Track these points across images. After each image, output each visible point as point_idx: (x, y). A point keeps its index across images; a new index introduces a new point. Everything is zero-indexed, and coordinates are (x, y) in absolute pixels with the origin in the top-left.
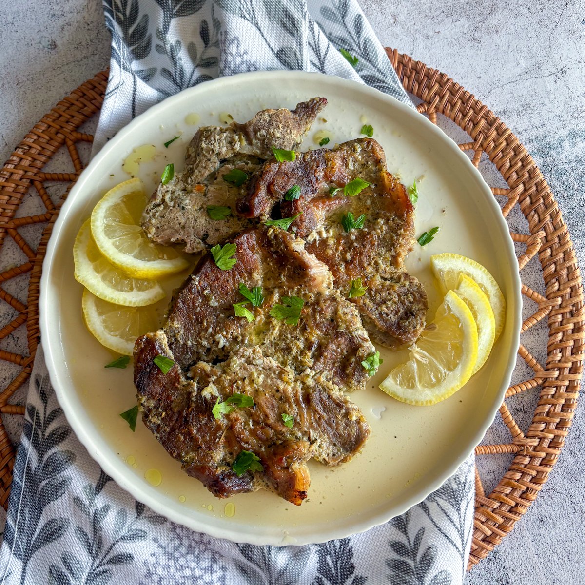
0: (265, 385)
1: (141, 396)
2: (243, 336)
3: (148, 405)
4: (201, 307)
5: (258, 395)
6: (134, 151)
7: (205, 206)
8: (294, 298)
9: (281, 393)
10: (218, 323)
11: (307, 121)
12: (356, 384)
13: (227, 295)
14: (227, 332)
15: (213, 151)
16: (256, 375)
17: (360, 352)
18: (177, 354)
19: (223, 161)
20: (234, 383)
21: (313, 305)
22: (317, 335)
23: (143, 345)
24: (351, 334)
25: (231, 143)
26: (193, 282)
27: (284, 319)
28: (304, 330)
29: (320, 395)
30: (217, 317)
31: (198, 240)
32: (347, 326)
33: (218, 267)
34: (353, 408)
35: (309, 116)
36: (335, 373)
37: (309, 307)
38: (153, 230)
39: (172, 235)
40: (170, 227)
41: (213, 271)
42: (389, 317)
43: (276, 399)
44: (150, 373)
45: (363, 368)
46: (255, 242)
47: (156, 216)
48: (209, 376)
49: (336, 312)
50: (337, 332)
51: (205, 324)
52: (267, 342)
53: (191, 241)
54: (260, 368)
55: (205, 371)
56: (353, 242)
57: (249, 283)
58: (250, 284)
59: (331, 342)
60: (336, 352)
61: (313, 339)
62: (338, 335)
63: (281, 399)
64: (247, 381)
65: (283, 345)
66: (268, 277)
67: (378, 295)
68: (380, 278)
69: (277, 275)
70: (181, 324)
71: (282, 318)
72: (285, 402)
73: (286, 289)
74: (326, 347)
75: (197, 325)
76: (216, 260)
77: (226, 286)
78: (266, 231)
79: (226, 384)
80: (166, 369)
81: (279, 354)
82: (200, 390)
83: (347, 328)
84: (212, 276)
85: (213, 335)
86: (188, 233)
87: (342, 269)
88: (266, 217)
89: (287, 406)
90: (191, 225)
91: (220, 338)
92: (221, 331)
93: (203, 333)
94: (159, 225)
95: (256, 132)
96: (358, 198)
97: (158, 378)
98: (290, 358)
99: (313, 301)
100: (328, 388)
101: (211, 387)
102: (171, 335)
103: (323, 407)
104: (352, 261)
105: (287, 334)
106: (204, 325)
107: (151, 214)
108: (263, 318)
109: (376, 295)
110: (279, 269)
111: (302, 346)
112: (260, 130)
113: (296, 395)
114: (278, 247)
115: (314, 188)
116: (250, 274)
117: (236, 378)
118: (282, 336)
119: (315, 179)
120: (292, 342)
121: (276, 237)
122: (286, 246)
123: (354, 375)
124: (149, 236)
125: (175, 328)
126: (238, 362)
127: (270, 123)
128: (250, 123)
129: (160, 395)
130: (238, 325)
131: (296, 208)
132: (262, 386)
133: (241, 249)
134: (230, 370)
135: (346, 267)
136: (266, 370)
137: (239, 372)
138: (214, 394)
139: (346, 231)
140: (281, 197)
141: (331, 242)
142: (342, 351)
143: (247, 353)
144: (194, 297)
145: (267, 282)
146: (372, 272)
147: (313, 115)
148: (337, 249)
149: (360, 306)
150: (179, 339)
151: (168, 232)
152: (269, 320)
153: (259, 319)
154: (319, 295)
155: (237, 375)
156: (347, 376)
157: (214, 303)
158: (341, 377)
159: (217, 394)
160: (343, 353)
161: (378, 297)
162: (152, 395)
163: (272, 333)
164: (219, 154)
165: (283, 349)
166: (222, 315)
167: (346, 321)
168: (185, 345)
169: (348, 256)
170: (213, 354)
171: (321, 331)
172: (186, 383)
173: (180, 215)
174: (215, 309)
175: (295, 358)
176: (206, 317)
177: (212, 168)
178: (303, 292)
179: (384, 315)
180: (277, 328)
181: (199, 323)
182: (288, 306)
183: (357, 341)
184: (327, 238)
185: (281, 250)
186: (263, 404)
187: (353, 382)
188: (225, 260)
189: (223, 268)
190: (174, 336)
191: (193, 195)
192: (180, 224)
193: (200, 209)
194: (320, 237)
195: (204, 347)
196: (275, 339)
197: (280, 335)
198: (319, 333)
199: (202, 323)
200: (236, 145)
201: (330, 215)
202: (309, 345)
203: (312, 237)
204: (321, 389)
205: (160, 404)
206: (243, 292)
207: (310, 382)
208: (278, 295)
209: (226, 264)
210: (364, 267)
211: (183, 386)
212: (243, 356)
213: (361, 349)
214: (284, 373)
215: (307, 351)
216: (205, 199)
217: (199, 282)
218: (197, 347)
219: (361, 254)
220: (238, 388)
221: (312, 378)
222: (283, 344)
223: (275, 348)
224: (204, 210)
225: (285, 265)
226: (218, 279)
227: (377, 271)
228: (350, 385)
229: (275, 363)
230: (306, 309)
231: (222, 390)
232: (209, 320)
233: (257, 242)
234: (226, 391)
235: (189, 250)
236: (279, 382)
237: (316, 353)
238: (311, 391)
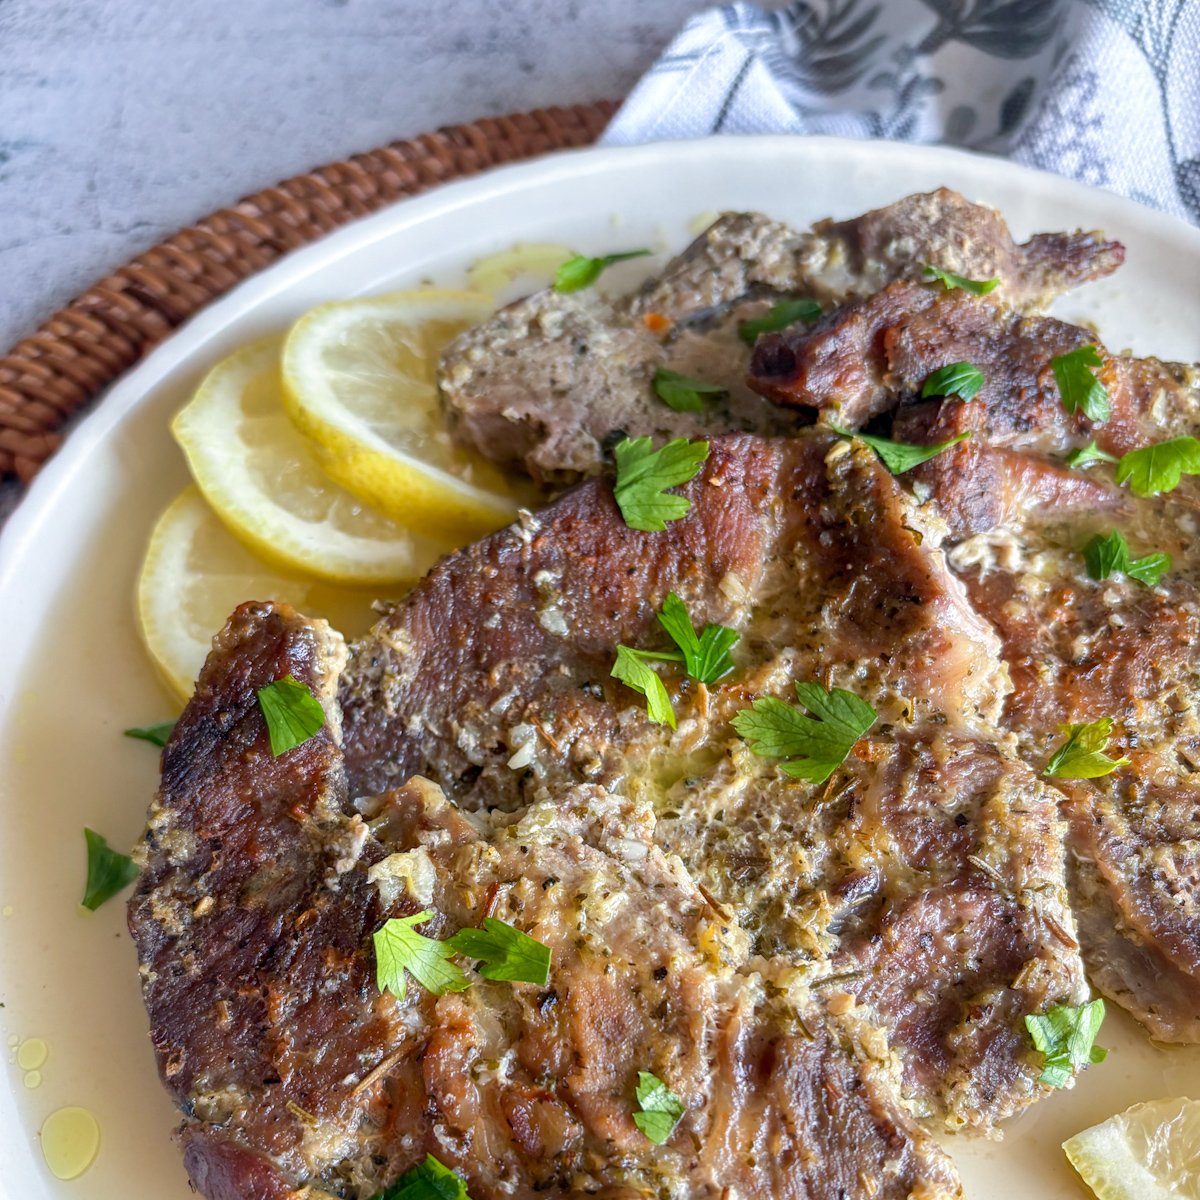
0: (619, 932)
1: (162, 803)
2: (610, 767)
3: (167, 845)
4: (508, 615)
5: (577, 957)
6: (516, 248)
7: (652, 369)
8: (845, 696)
9: (670, 988)
10: (541, 690)
11: (1050, 277)
12: (975, 1103)
13: (611, 615)
14: (559, 731)
15: (737, 251)
16: (598, 883)
17: (1033, 976)
18: (359, 746)
19: (758, 288)
20: (508, 881)
21: (907, 740)
22: (885, 853)
23: (250, 631)
24: (1020, 894)
25: (799, 253)
26: (516, 529)
27: (780, 759)
28: (840, 817)
29: (824, 1059)
30: (549, 669)
31: (587, 438)
32: (1013, 857)
33: (617, 510)
34: (939, 1174)
35: (1059, 267)
36: (902, 1026)
37: (890, 740)
38: (465, 374)
39: (517, 399)
40: (519, 381)
41: (596, 522)
42: (1179, 898)
43: (639, 1005)
44: (226, 736)
45: (1026, 1043)
46: (774, 476)
47: (494, 345)
48: (426, 825)
49: (984, 794)
50: (969, 867)
51: (497, 676)
52: (687, 815)
53: (565, 432)
54: (626, 873)
55: (420, 806)
56: (1107, 612)
57: (701, 604)
58: (703, 612)
59: (932, 898)
60: (937, 943)
61: (864, 860)
62: (969, 878)
63: (659, 1012)
64: (555, 893)
65: (741, 842)
66: (776, 607)
67: (1155, 804)
68: (1175, 754)
69: (811, 607)
70: (417, 648)
71: (773, 752)
72: (671, 1031)
73: (826, 658)
74: (904, 908)
75: (470, 671)
76: (621, 483)
77: (619, 587)
78: (829, 448)
79: (477, 875)
80: (285, 738)
81: (714, 871)
82: (373, 855)
83: (1011, 867)
84: (586, 534)
85: (505, 724)
86: (569, 410)
87: (1049, 673)
88: (839, 419)
89: (676, 1050)
90: (586, 399)
91: (525, 739)
92: (539, 718)
93: (475, 704)
94: (489, 369)
95: (885, 239)
96: (1159, 506)
97: (244, 761)
98: (750, 899)
99: (910, 728)
100: (865, 1049)
101: (415, 859)
102: (371, 672)
103: (821, 1118)
104: (1089, 664)
105: (771, 813)
106: (489, 678)
107: (480, 338)
108: (706, 727)
109: (1146, 803)
110: (825, 587)
111: (811, 871)
112: (899, 236)
113: (724, 1022)
114: (848, 507)
115: (1024, 417)
116: (716, 575)
117: (522, 868)
118: (749, 815)
119: (1033, 392)
120: (781, 843)
121: (854, 474)
122: (880, 507)
123: (976, 1061)
124: (446, 385)
125: (393, 653)
126: (554, 823)
127: (939, 228)
128: (876, 215)
129: (225, 825)
130: (608, 722)
131: (952, 424)
132: (606, 931)
133: (719, 474)
134: (513, 835)
135: (1062, 676)
136: (645, 885)
137: (540, 853)
138: (414, 891)
139: (1094, 574)
140: (911, 381)
141: (1034, 588)
142: (961, 948)
143: (598, 807)
144: (499, 578)
145: (766, 624)
146: (1152, 729)
147: (1069, 267)
148: (1045, 616)
149: (1082, 817)
150: (389, 695)
151: (508, 389)
152: (724, 746)
153: (687, 728)
154: (940, 720)
155: (531, 858)
156: (950, 1055)
157: (554, 620)
158: (924, 1054)
159: (425, 896)
160: (962, 960)
161: (1155, 814)
162: (198, 816)
163: (717, 792)
164: (751, 263)
165: (737, 856)
166: (565, 670)
167: (1013, 839)
168: (400, 723)
169: (1082, 646)
170: (481, 793)
171: (907, 844)
172: (333, 817)
173: (566, 365)
174: (551, 641)
175: (771, 908)
176: (509, 655)
177: (716, 299)
178: (883, 690)
179: (1159, 885)
180: (741, 784)
181: (477, 666)
182: (814, 716)
183: (1034, 931)
184: (1021, 574)
185: (857, 516)
186: (582, 1003)
187: (967, 1087)
188: (651, 494)
189: (633, 516)
190: (377, 681)
191: (630, 332)
192: (553, 382)
193: (634, 371)
194: (998, 564)
195: (460, 753)
196: (719, 816)
197: (744, 811)
198: (896, 847)
199: (487, 670)
200: (813, 260)
201: (1047, 521)
202: (840, 877)
203: (972, 552)
204: (836, 1041)
205: (211, 861)
206: (670, 624)
207: (800, 995)
208: (787, 670)
209: (647, 506)
210: (1129, 697)
211: (322, 825)
212: (580, 811)
213: (1039, 966)
214: (709, 918)
215: (823, 894)
216: (664, 354)
217: (536, 537)
218: (438, 751)
219: (1129, 653)
220: (513, 904)
221: (815, 985)
222: (745, 841)
223: (710, 845)
224: (646, 376)
225: (856, 573)
226: (601, 551)
227: (1172, 729)
228: (950, 1096)
229: (687, 884)
230: (875, 742)
231: (453, 888)
232: (516, 669)
233: (781, 480)
234: (464, 902)
235: (547, 455)
236: (678, 941)
237: (857, 923)
238: (792, 1028)
